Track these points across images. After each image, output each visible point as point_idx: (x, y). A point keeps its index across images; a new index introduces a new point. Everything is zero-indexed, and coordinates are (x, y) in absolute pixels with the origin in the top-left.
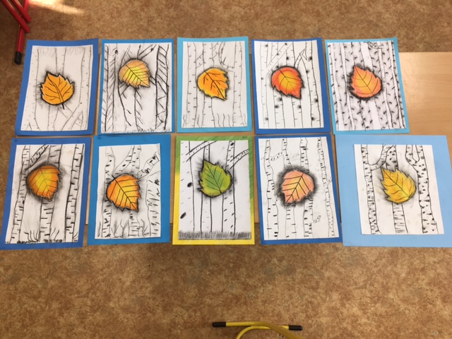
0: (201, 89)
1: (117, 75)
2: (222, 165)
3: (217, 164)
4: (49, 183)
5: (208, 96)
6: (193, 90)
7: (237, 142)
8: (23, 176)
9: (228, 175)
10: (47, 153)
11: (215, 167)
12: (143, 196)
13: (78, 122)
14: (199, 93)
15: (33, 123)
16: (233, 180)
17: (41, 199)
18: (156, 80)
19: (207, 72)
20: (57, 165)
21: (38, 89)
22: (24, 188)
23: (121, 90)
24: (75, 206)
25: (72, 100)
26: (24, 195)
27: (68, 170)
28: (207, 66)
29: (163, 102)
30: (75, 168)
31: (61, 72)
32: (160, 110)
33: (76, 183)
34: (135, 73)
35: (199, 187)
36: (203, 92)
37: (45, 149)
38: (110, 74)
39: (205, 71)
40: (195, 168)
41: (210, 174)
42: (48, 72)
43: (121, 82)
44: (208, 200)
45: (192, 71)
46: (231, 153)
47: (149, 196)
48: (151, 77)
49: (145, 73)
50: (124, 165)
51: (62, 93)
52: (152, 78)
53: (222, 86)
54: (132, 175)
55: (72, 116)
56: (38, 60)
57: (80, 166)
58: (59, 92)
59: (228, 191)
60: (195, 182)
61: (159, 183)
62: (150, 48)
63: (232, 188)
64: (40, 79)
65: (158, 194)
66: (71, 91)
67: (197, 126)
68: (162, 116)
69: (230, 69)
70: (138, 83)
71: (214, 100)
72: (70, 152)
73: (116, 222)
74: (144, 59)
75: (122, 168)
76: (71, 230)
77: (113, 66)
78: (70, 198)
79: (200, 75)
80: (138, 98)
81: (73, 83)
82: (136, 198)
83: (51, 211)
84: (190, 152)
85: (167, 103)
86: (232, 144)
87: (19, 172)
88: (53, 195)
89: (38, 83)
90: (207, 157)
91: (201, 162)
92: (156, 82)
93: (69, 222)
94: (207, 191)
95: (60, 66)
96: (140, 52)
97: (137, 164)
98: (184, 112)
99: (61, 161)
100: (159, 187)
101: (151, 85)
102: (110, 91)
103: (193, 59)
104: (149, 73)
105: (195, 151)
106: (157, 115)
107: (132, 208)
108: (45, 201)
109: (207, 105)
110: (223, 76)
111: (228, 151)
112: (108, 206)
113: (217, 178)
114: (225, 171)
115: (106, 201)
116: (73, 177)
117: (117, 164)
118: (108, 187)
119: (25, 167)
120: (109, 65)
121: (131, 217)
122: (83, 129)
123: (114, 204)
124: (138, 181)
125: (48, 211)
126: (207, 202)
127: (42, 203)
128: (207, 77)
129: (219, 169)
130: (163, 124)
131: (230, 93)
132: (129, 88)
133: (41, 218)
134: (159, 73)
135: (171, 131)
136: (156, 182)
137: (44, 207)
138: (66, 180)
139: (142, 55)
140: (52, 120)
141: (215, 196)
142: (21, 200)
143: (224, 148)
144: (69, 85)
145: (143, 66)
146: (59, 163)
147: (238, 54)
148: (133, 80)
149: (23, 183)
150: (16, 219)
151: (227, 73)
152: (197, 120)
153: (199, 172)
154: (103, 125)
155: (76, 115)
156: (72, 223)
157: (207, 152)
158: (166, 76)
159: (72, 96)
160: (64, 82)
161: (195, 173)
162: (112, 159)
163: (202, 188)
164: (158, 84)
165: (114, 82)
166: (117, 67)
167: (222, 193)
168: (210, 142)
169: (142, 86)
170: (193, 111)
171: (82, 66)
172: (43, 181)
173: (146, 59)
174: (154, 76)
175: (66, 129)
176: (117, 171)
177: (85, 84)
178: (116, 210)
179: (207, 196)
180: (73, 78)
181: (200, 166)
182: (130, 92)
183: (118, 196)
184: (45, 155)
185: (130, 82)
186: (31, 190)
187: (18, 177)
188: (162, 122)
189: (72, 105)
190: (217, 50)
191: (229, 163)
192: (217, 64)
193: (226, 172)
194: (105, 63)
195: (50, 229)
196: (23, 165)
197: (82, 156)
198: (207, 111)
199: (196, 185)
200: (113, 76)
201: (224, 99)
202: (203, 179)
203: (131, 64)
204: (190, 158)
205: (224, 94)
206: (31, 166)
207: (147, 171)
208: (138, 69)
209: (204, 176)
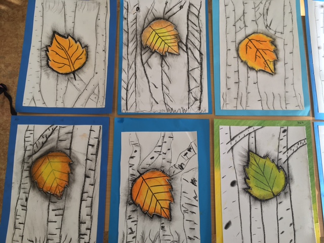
0: (244, 59)
1: (139, 39)
2: (272, 158)
3: (266, 157)
4: (58, 174)
5: (252, 69)
6: (234, 62)
7: (291, 129)
8: (26, 166)
9: (282, 172)
10: (55, 135)
11: (264, 160)
12: (177, 199)
13: (93, 97)
14: (241, 65)
15: (37, 96)
16: (288, 179)
17: (49, 196)
18: (186, 46)
19: (250, 38)
20: (68, 152)
21: (43, 53)
22: (27, 180)
23: (145, 57)
24: (91, 206)
25: (85, 69)
26: (27, 191)
27: (82, 158)
28: (249, 31)
29: (196, 74)
30: (90, 157)
31: (70, 32)
32: (193, 84)
33: (92, 176)
34: (161, 37)
35: (245, 186)
36: (245, 63)
37: (53, 130)
38: (131, 37)
39: (247, 37)
40: (239, 162)
41: (258, 170)
42: (55, 33)
43: (145, 48)
44: (258, 205)
45: (231, 37)
46: (283, 143)
47: (184, 201)
48: (181, 41)
49: (173, 37)
50: (152, 158)
51: (73, 59)
52: (182, 44)
53: (270, 57)
54: (162, 171)
55: (85, 89)
56: (43, 16)
57: (96, 154)
58: (69, 58)
59: (283, 194)
60: (240, 179)
61: (197, 183)
62: (179, 5)
63: (287, 189)
64: (46, 41)
65: (195, 198)
66: (83, 56)
67: (240, 108)
68: (196, 92)
69: (277, 34)
70: (166, 49)
71: (260, 74)
72: (84, 135)
73: (143, 233)
74: (171, 19)
75: (150, 161)
76: (86, 238)
77: (134, 27)
78: (85, 195)
79: (241, 41)
80: (166, 68)
81: (86, 47)
82: (168, 202)
83: (61, 212)
84: (232, 140)
85: (201, 76)
86: (284, 131)
87: (21, 159)
88: (63, 191)
89: (43, 46)
90: (252, 147)
91: (245, 154)
92: (187, 48)
93: (84, 227)
94: (256, 192)
95: (70, 25)
96: (167, 10)
97: (168, 156)
98: (223, 89)
99: (74, 148)
100: (197, 189)
101: (182, 52)
102: (131, 58)
103: (231, 21)
104: (178, 37)
105: (237, 139)
106: (189, 91)
107: (163, 215)
108: (54, 199)
109: (251, 81)
110: (270, 44)
111: (280, 140)
112: (134, 211)
113: (268, 176)
114: (277, 166)
115: (130, 204)
116: (88, 167)
117: (143, 156)
118: (133, 185)
119: (28, 153)
120: (130, 25)
121: (163, 227)
122: (99, 106)
123: (141, 209)
124: (170, 179)
125: (57, 212)
126: (257, 206)
127: (50, 201)
128: (250, 44)
129: (268, 163)
130: (198, 103)
131: (280, 65)
132: (154, 55)
133: (48, 222)
134: (191, 37)
135: (207, 112)
136: (193, 182)
137: (52, 207)
138: (80, 171)
139: (169, 14)
140: (61, 93)
141: (267, 200)
142: (23, 196)
143: (273, 136)
144: (81, 50)
145: (170, 28)
146: (70, 149)
147: (288, 17)
148: (159, 46)
149: (26, 174)
150: (17, 221)
151: (274, 39)
152: (239, 100)
153: (244, 166)
154: (123, 102)
155: (90, 88)
156: (87, 229)
157: (252, 140)
158: (199, 41)
159: (85, 63)
160: (75, 46)
161: (239, 169)
162: (138, 149)
163: (249, 188)
164: (189, 52)
165: (136, 48)
166: (139, 29)
167: (275, 196)
168: (256, 128)
169: (170, 53)
170: (234, 88)
171: (97, 26)
172: (51, 172)
173: (174, 19)
174: (184, 41)
175: (78, 106)
176: (144, 165)
177: (100, 48)
178: (143, 217)
179: (256, 199)
180: (86, 40)
181: (245, 159)
182: (155, 60)
183: (145, 199)
184: (52, 139)
185: (156, 48)
186: (36, 183)
187: (20, 167)
188: (196, 100)
189: (86, 75)
190: (261, 11)
191: (281, 156)
192: (262, 27)
193: (279, 168)
194: (125, 22)
195: (61, 237)
196: (25, 150)
197: (99, 142)
198: (252, 88)
199: (241, 185)
200: (135, 40)
201: (273, 73)
202: (250, 176)
203: (155, 26)
204: (232, 148)
205: (272, 66)
206: (35, 153)
207: (181, 167)
208: (165, 31)
209: (251, 172)
